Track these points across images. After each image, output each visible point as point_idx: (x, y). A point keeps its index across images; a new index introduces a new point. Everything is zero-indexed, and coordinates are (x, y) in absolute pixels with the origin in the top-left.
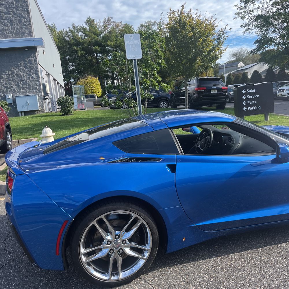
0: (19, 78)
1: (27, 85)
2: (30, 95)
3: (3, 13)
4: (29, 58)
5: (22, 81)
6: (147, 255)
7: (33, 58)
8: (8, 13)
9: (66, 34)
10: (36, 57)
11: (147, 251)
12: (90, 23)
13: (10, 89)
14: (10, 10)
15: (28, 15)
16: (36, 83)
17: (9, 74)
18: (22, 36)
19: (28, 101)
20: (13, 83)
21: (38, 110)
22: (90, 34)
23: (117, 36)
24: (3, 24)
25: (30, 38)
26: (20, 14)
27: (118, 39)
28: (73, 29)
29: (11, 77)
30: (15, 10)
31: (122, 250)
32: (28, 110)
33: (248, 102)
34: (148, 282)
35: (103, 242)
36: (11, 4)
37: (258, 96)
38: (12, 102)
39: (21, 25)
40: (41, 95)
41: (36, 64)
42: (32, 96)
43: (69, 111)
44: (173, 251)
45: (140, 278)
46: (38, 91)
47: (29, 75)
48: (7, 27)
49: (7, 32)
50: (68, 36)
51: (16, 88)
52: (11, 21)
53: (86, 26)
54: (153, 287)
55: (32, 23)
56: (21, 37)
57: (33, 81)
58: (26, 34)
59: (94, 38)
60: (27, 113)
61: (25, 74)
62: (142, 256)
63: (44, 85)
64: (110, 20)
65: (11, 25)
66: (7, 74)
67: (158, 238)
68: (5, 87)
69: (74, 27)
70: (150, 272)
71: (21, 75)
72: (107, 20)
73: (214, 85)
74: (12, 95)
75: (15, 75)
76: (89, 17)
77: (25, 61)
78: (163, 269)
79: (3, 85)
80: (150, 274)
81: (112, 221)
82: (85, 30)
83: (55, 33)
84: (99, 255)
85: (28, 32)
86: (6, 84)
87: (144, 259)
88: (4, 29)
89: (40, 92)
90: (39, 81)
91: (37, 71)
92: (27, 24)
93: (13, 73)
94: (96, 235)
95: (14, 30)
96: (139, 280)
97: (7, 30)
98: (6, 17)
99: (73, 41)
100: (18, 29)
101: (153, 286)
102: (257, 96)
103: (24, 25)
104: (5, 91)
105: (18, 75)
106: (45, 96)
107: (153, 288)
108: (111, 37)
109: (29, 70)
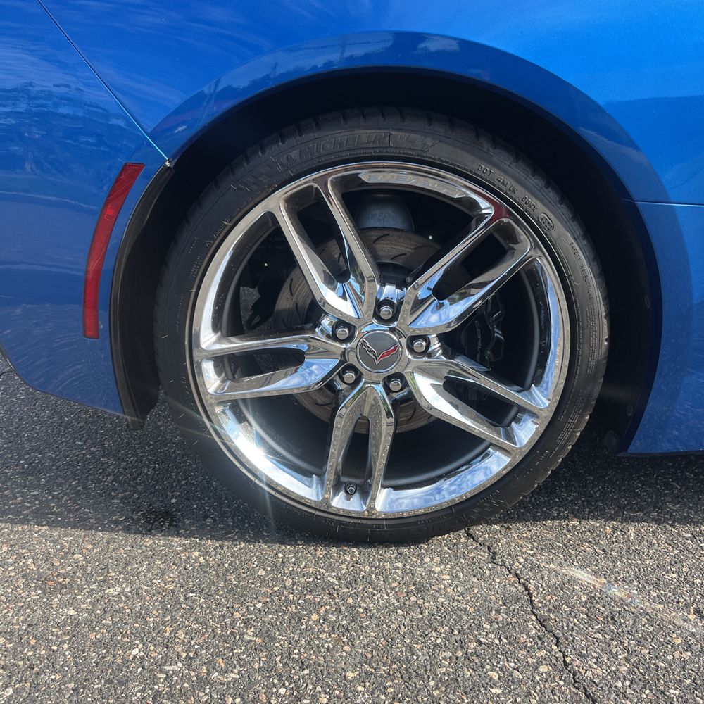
6: (526, 433)
11: (533, 415)
31: (405, 384)
34: (508, 560)
35: (318, 324)
44: (666, 447)
45: (470, 535)
54: (527, 589)
62: (498, 434)
67: (605, 361)
70: (521, 519)
78: (592, 522)
80: (521, 530)
81: (376, 234)
84: (287, 382)
87: (505, 451)
94: (286, 288)
96: (463, 540)
101: (531, 587)
107: (530, 595)
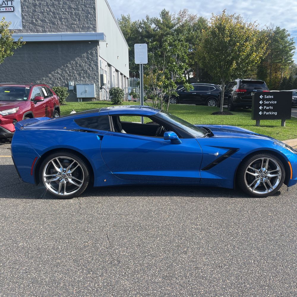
0: (81, 68)
1: (87, 75)
2: (89, 83)
3: (73, 9)
4: (91, 51)
5: (84, 70)
7: (95, 50)
8: (77, 9)
9: (140, 26)
10: (97, 50)
12: (164, 15)
13: (73, 77)
14: (80, 7)
15: (94, 12)
16: (95, 74)
17: (73, 64)
18: (87, 30)
19: (87, 89)
20: (75, 72)
21: (94, 98)
22: (162, 26)
23: (189, 30)
24: (72, 19)
25: (94, 32)
26: (88, 10)
27: (190, 33)
28: (146, 21)
29: (75, 67)
30: (83, 6)
31: (67, 179)
32: (86, 97)
33: (265, 107)
35: (57, 173)
36: (81, 1)
37: (276, 102)
38: (73, 89)
39: (87, 20)
40: (98, 85)
41: (97, 56)
42: (90, 85)
43: (119, 101)
46: (96, 81)
47: (90, 65)
48: (75, 22)
49: (74, 27)
50: (142, 27)
51: (78, 77)
52: (80, 16)
53: (160, 18)
55: (97, 19)
56: (86, 32)
57: (93, 71)
58: (90, 29)
59: (166, 30)
60: (84, 99)
61: (86, 65)
62: (79, 185)
63: (102, 76)
64: (186, 12)
65: (79, 20)
66: (72, 63)
68: (68, 75)
69: (148, 19)
71: (83, 65)
72: (183, 12)
73: (255, 89)
74: (73, 82)
75: (78, 65)
76: (164, 10)
77: (87, 53)
79: (67, 73)
82: (158, 22)
83: (129, 24)
85: (93, 27)
86: (70, 72)
88: (72, 24)
89: (98, 81)
90: (98, 72)
91: (97, 63)
92: (92, 20)
93: (76, 63)
95: (81, 25)
97: (75, 25)
98: (75, 13)
99: (144, 33)
100: (85, 24)
102: (274, 102)
103: (90, 20)
104: (69, 78)
105: (80, 65)
106: (102, 86)
108: (183, 31)
109: (90, 62)
